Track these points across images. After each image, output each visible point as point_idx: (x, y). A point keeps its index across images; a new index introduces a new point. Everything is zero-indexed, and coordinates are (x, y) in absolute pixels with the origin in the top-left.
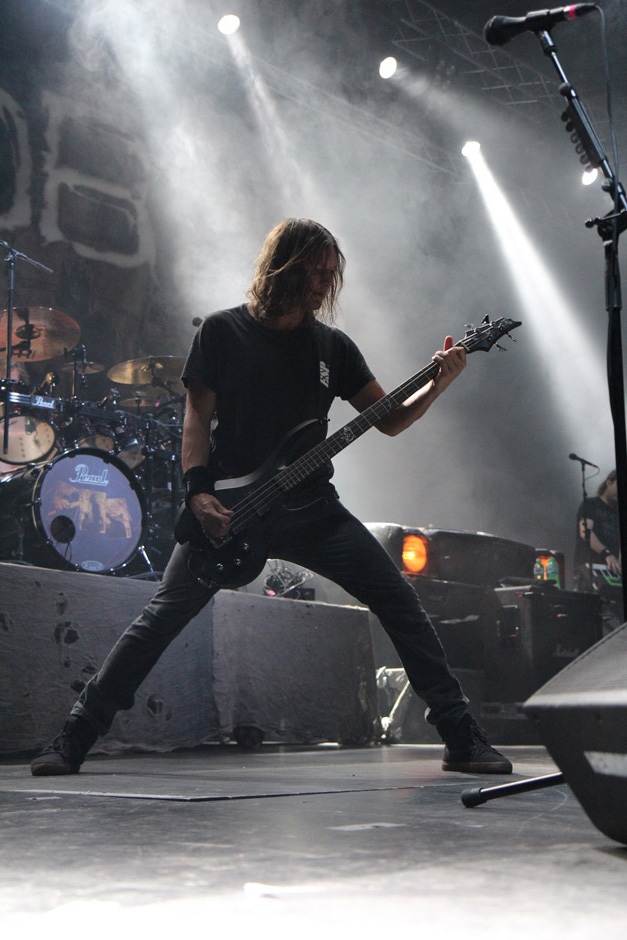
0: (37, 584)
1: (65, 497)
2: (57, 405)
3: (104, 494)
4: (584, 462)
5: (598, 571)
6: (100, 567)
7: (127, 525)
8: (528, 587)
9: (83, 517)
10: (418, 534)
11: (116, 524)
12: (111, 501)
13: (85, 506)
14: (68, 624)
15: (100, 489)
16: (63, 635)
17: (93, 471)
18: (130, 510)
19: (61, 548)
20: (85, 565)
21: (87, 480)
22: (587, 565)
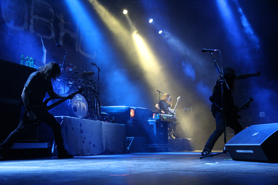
0: (77, 121)
1: (75, 103)
2: (73, 83)
3: (82, 102)
4: (160, 92)
5: (162, 115)
6: (81, 117)
7: (85, 108)
8: (155, 120)
9: (78, 107)
10: (133, 109)
11: (84, 108)
12: (83, 103)
13: (78, 105)
14: (82, 129)
15: (81, 101)
16: (81, 131)
17: (80, 97)
18: (86, 105)
19: (75, 113)
20: (79, 116)
21: (79, 99)
22: (160, 114)
